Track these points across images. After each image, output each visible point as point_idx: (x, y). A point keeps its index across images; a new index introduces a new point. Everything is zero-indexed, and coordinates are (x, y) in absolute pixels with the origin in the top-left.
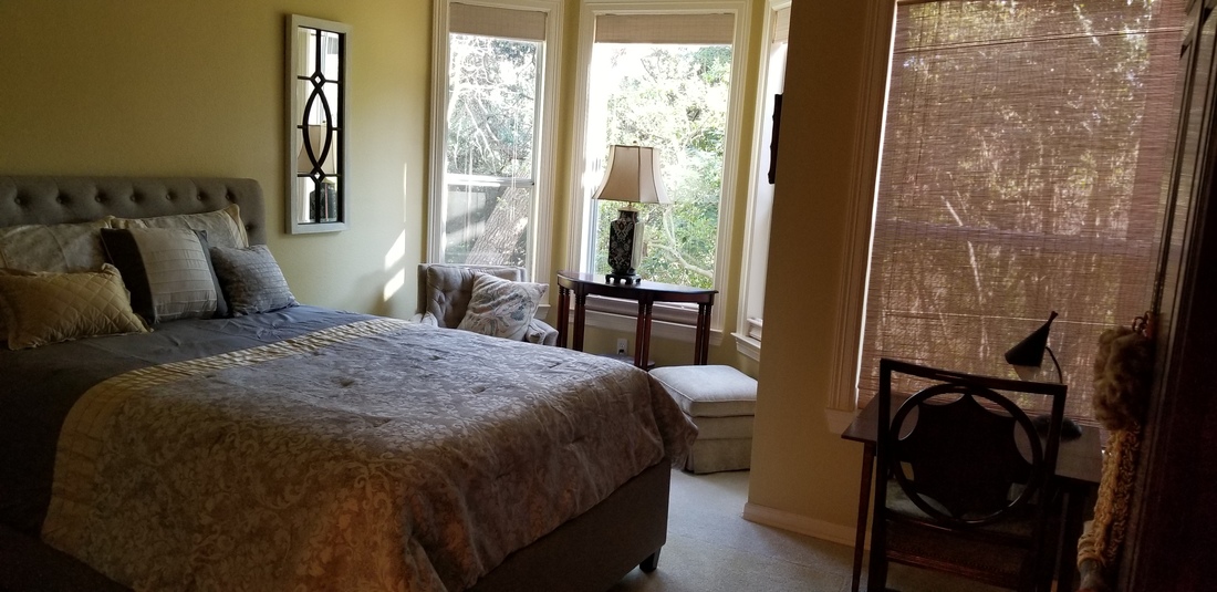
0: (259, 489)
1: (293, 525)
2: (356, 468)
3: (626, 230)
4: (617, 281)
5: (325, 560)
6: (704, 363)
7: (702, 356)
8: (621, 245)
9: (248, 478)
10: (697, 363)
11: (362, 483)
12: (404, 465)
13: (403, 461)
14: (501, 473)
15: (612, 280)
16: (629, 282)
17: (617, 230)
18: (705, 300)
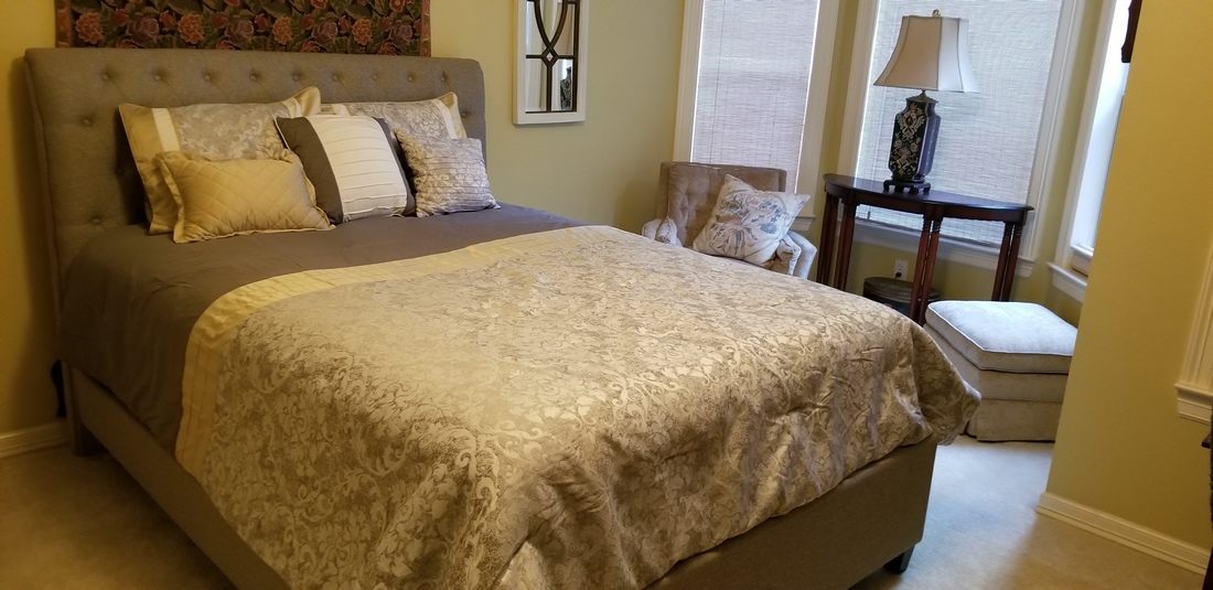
0: (359, 446)
1: (390, 500)
2: (462, 438)
3: (915, 126)
4: (899, 189)
5: (412, 557)
6: (1006, 299)
7: (1004, 290)
8: (907, 144)
9: (350, 430)
10: (996, 298)
11: (466, 460)
12: (526, 441)
13: (526, 435)
14: (673, 453)
15: (892, 188)
16: (914, 191)
17: (903, 125)
18: (1015, 220)
